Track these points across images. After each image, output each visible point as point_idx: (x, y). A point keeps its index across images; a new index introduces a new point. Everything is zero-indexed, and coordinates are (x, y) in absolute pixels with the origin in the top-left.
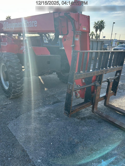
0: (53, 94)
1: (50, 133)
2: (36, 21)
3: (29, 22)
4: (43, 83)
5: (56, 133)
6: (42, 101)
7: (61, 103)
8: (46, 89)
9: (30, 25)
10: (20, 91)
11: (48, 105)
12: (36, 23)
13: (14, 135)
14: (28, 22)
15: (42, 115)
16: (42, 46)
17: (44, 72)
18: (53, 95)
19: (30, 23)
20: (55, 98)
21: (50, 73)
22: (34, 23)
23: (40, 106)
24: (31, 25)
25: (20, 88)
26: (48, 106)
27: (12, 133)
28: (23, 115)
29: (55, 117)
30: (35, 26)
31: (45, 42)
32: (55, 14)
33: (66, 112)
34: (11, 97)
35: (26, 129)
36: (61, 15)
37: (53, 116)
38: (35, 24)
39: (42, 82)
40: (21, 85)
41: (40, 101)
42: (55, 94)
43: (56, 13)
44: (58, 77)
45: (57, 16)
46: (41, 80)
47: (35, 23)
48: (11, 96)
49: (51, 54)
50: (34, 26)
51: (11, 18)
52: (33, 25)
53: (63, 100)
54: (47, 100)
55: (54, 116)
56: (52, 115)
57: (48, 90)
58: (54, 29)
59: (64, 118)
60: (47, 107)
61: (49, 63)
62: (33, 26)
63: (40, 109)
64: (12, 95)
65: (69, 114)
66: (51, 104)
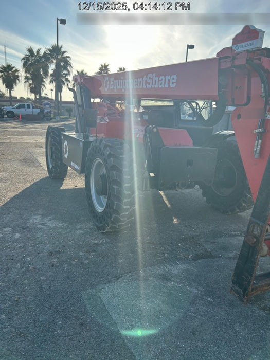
0: (194, 234)
1: (194, 334)
2: (175, 76)
3: (159, 78)
4: (169, 206)
5: (208, 337)
6: (170, 249)
7: (213, 260)
8: (175, 221)
9: (160, 83)
10: (126, 219)
11: (184, 259)
12: (175, 81)
13: (114, 318)
14: (157, 77)
15: (172, 283)
16: (176, 126)
17: (177, 183)
18: (193, 238)
19: (162, 80)
20: (200, 245)
21: (190, 186)
22: (169, 80)
23: (166, 258)
24: (163, 83)
25: (127, 213)
26: (184, 264)
27: (108, 312)
28: (130, 274)
29: (203, 293)
30: (172, 86)
31: (183, 119)
32: (222, 60)
33: (237, 288)
34: (107, 230)
35: (139, 310)
36: (237, 62)
37: (198, 290)
38: (172, 81)
39: (167, 202)
40: (131, 208)
41: (164, 246)
42: (197, 236)
43: (225, 58)
44: (204, 194)
45: (226, 65)
46: (165, 199)
47: (173, 79)
48: (108, 228)
49: (195, 144)
50: (169, 86)
51: (108, 68)
52: (167, 83)
53: (219, 254)
54: (180, 247)
55: (201, 291)
56: (196, 288)
57: (180, 223)
58: (216, 93)
59: (224, 300)
60: (181, 264)
61: (190, 163)
62: (167, 86)
63: (166, 267)
64: (110, 225)
65: (244, 297)
66: (191, 259)
